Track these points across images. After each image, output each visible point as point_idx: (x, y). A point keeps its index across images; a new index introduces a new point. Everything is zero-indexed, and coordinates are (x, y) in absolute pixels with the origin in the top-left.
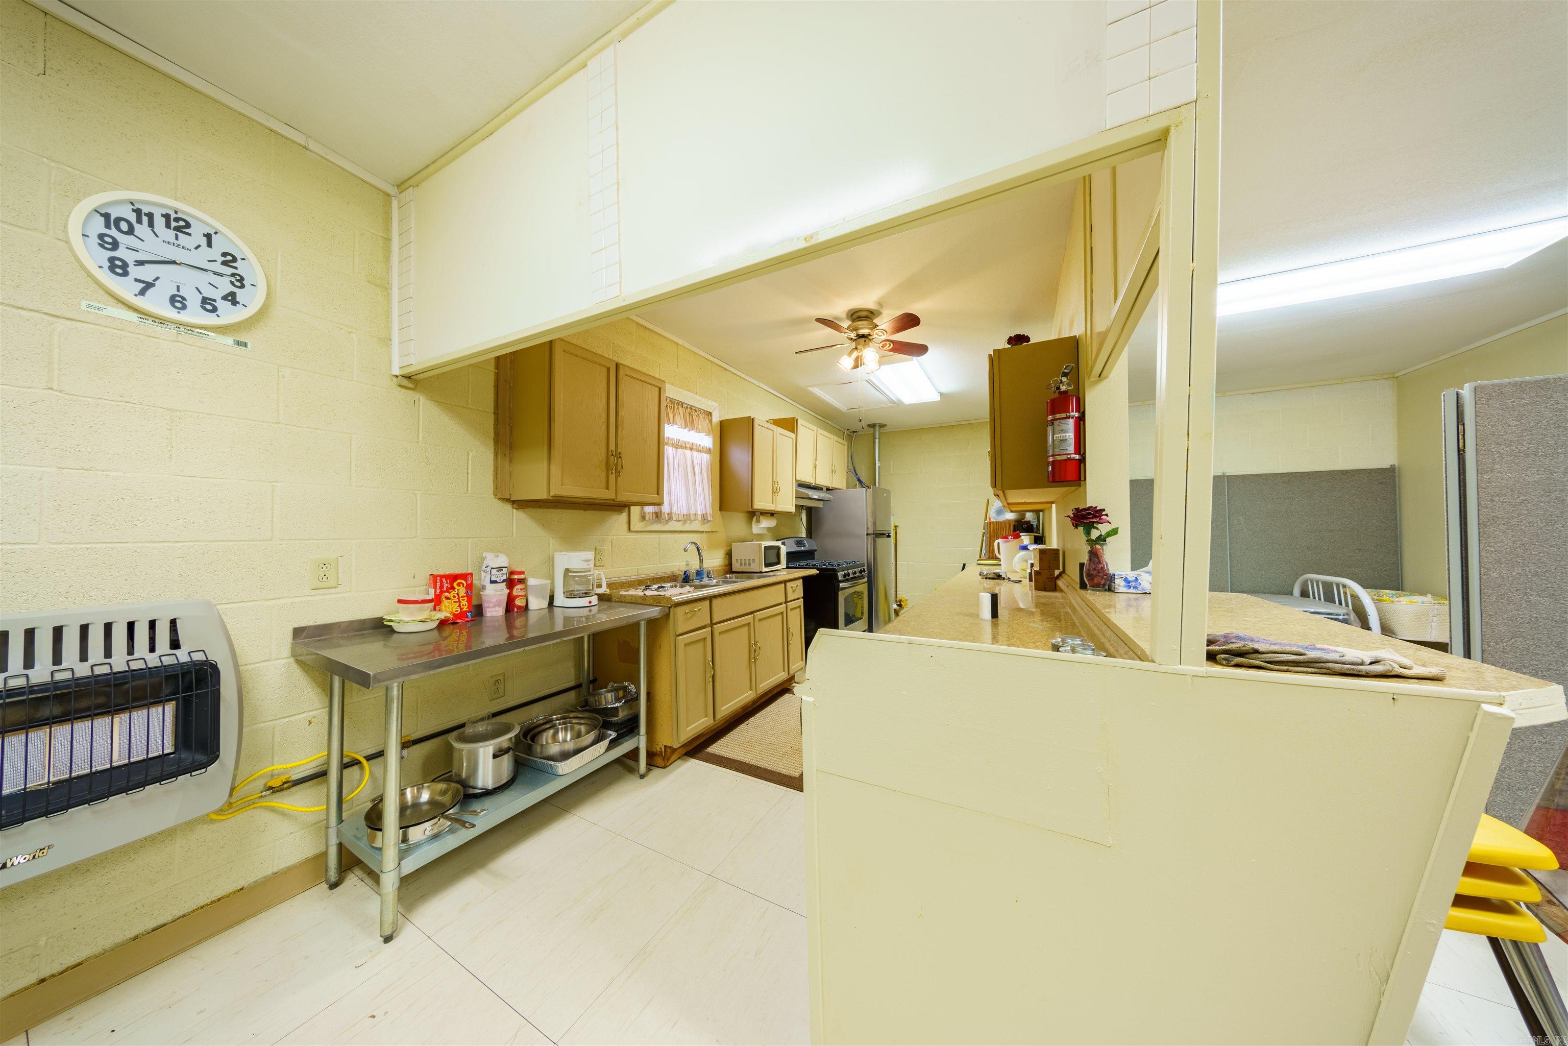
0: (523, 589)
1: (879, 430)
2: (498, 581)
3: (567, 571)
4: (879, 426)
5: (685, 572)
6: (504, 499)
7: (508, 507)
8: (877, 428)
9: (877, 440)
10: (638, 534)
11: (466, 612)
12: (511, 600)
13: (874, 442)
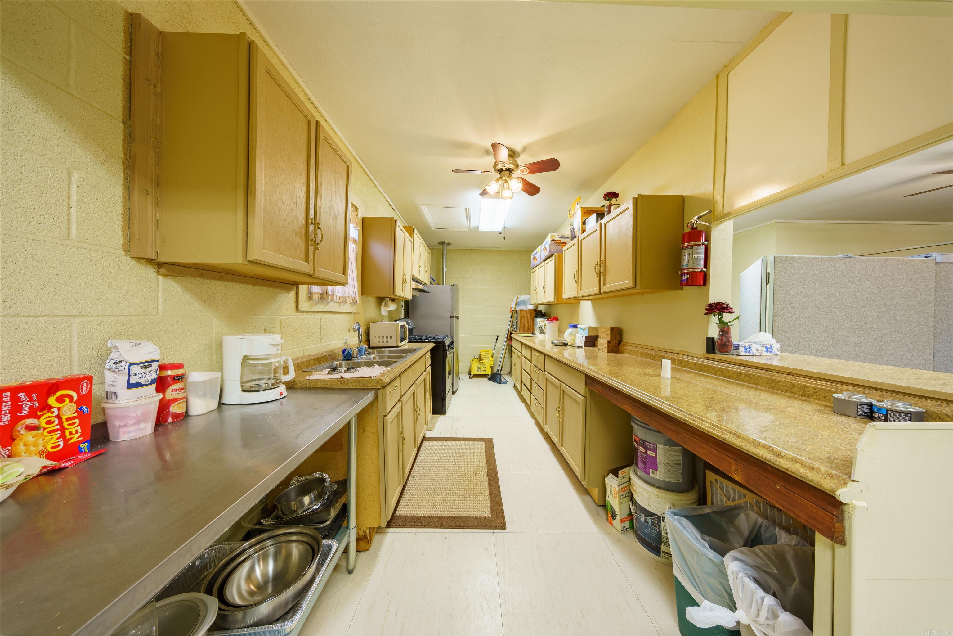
0: (182, 389)
1: (447, 247)
2: (143, 383)
3: (246, 359)
4: (447, 244)
5: (344, 351)
6: (142, 259)
7: (150, 271)
8: (445, 245)
9: (445, 253)
10: (304, 314)
11: (78, 443)
12: (163, 407)
13: (443, 255)
